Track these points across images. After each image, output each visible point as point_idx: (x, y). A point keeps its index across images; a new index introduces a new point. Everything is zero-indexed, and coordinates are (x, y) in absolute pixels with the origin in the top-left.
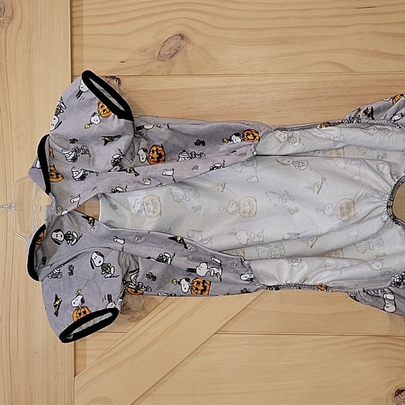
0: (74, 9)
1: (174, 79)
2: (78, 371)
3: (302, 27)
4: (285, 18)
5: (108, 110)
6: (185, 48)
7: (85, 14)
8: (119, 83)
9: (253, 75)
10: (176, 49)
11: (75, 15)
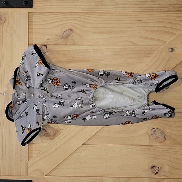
0: (29, 19)
1: (68, 46)
2: (29, 159)
3: (117, 27)
4: (110, 24)
5: (42, 62)
6: (72, 34)
7: (33, 20)
8: (47, 47)
9: (98, 45)
10: (68, 35)
11: (29, 21)
